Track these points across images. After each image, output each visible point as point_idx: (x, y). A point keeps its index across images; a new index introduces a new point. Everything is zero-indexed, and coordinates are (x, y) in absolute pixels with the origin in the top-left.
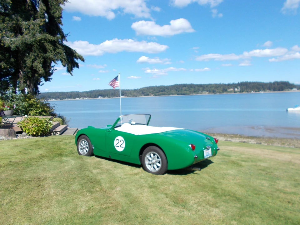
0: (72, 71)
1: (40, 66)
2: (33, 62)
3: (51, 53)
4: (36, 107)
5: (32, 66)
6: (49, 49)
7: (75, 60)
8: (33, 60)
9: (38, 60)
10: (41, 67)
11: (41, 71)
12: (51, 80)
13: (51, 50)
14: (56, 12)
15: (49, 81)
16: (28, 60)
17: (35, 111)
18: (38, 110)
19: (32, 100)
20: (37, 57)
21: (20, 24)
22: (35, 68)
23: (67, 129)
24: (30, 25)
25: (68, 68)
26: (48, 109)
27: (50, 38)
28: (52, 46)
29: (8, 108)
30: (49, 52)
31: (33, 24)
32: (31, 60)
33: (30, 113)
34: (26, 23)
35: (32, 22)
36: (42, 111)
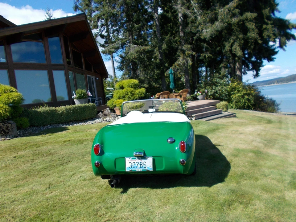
0: (286, 46)
1: (238, 48)
2: (232, 46)
5: (231, 51)
6: (251, 28)
7: (288, 31)
8: (232, 44)
9: (236, 44)
10: (239, 50)
11: (239, 54)
13: (253, 29)
15: (273, 61)
16: (227, 46)
17: (237, 95)
18: (241, 94)
19: (233, 84)
20: (236, 40)
21: (217, 12)
22: (233, 52)
23: (221, 114)
24: (225, 11)
25: (280, 43)
26: (252, 92)
27: (250, 17)
28: (254, 24)
29: (200, 93)
30: (250, 32)
31: (227, 9)
32: (230, 45)
33: (232, 96)
34: (222, 10)
35: (227, 6)
36: (245, 94)
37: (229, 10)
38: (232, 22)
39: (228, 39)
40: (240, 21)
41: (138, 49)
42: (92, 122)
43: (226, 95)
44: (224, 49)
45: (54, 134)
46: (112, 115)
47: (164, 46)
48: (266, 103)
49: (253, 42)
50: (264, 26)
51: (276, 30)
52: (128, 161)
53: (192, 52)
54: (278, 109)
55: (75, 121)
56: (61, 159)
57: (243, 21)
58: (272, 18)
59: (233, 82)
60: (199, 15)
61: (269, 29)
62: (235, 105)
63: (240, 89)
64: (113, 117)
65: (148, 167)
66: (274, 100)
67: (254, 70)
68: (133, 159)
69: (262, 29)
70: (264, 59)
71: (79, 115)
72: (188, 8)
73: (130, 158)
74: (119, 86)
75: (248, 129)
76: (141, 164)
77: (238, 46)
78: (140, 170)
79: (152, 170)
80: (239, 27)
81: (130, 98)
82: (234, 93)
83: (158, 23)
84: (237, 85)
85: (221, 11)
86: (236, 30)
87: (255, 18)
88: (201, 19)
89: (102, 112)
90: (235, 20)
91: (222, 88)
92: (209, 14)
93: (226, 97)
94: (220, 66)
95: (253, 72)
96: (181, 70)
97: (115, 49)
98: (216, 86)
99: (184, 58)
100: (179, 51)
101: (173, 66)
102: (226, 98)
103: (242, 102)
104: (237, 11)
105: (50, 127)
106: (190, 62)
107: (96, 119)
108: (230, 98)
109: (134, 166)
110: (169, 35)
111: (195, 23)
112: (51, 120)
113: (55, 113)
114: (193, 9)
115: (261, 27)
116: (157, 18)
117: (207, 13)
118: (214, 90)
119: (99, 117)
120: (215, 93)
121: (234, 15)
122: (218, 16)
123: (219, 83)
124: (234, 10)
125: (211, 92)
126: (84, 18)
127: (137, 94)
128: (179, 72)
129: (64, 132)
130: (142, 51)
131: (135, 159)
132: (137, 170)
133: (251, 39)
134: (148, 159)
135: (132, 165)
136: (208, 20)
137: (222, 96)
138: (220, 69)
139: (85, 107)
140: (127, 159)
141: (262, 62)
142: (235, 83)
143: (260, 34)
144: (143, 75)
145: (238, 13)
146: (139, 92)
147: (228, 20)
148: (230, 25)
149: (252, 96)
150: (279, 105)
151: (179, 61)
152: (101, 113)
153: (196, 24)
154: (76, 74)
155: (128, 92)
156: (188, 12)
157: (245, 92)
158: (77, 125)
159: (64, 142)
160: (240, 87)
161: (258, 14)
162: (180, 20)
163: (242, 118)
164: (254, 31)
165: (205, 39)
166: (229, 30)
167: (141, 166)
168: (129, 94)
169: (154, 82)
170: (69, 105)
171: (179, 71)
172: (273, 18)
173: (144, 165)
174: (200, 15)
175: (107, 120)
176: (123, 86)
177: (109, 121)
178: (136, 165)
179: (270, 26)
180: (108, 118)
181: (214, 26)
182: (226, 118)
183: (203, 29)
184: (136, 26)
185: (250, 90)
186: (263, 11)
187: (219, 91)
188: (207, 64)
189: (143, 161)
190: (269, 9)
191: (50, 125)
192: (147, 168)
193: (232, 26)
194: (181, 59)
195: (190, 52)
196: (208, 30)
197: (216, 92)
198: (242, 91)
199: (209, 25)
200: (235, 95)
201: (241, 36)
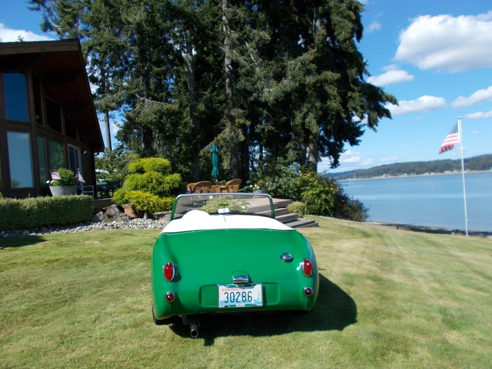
0: (377, 125)
1: (314, 122)
2: (304, 118)
3: (334, 101)
4: (312, 186)
5: (303, 124)
6: (332, 94)
7: (381, 104)
8: (305, 115)
9: (311, 115)
10: (315, 124)
11: (315, 131)
12: (359, 143)
13: (334, 96)
14: (341, 33)
15: (357, 144)
16: (298, 116)
17: (310, 192)
18: (315, 191)
19: (305, 175)
20: (311, 110)
21: (285, 65)
22: (307, 127)
23: (296, 220)
24: (297, 64)
25: (369, 120)
26: (332, 189)
27: (331, 77)
28: (336, 89)
29: (258, 187)
30: (331, 100)
31: (300, 61)
32: (301, 115)
33: (302, 194)
34: (293, 62)
35: (300, 58)
36: (321, 192)
37: (302, 64)
38: (306, 82)
39: (300, 106)
40: (317, 81)
41: (159, 108)
42: (85, 228)
43: (294, 191)
44: (293, 120)
45: (19, 248)
46: (122, 216)
47: (201, 107)
48: (350, 207)
49: (334, 115)
50: (349, 94)
51: (365, 101)
52: (223, 290)
53: (246, 121)
54: (366, 217)
55: (52, 225)
56: (56, 292)
57: (322, 82)
58: (360, 82)
59: (304, 172)
60: (258, 65)
61: (355, 98)
62: (308, 209)
63: (315, 183)
64: (124, 221)
65: (254, 300)
66: (361, 202)
67: (331, 157)
68: (230, 287)
69: (347, 97)
70: (345, 141)
71: (61, 215)
72: (242, 53)
73: (225, 286)
74: (136, 167)
75: (344, 245)
76: (244, 295)
77: (314, 118)
78: (243, 305)
79: (261, 305)
80: (315, 91)
81: (154, 188)
82: (306, 190)
83: (192, 69)
84: (310, 177)
85: (291, 64)
86: (311, 94)
87: (337, 81)
88: (261, 71)
89: (104, 211)
90: (310, 79)
91: (289, 180)
92: (273, 66)
93: (295, 195)
94: (287, 147)
95: (330, 158)
96: (227, 147)
97: (116, 103)
98: (280, 177)
99: (232, 130)
100: (225, 116)
101: (215, 141)
102: (294, 197)
103: (317, 204)
104: (313, 66)
105: (6, 236)
106: (242, 136)
107: (91, 223)
108: (300, 196)
109: (232, 298)
110: (209, 91)
111: (252, 76)
112: (8, 222)
113: (18, 209)
114: (249, 56)
115: (346, 94)
116: (190, 62)
117: (270, 65)
118: (277, 183)
119: (97, 220)
120: (277, 187)
121: (308, 72)
122: (287, 70)
123: (284, 172)
124: (308, 65)
125: (272, 185)
126: (77, 46)
127: (167, 183)
128: (224, 151)
129: (39, 245)
130: (165, 112)
131: (235, 287)
132: (238, 305)
133: (331, 110)
134: (255, 286)
135: (229, 297)
136: (271, 74)
137: (288, 193)
138: (287, 151)
139: (74, 200)
140: (221, 288)
141: (342, 145)
142: (308, 173)
143: (344, 104)
144: (163, 151)
145: (314, 70)
146: (171, 180)
147: (301, 78)
148: (303, 85)
149: (332, 194)
150: (368, 210)
151: (224, 134)
152: (101, 213)
153: (253, 79)
154: (50, 142)
155: (152, 179)
156: (241, 60)
157: (322, 189)
158: (58, 232)
159: (48, 262)
160: (315, 181)
161: (341, 74)
162: (227, 70)
163: (327, 228)
164: (335, 99)
165: (266, 103)
166: (301, 92)
167: (244, 298)
168: (154, 181)
169: (182, 163)
170: (44, 197)
171: (224, 149)
172: (362, 83)
173: (249, 297)
174: (260, 65)
175: (113, 225)
176: (142, 168)
177: (118, 228)
178: (236, 297)
179: (356, 95)
180: (114, 222)
181: (280, 84)
182: (306, 227)
183: (264, 88)
184: (156, 69)
185: (329, 186)
186: (348, 72)
187: (285, 184)
188: (266, 141)
189: (247, 290)
190: (356, 69)
191: (6, 232)
192: (253, 302)
193: (305, 89)
194: (227, 130)
195: (242, 121)
196: (271, 90)
197: (280, 187)
198: (318, 186)
199: (273, 82)
200: (306, 192)
201: (318, 104)
